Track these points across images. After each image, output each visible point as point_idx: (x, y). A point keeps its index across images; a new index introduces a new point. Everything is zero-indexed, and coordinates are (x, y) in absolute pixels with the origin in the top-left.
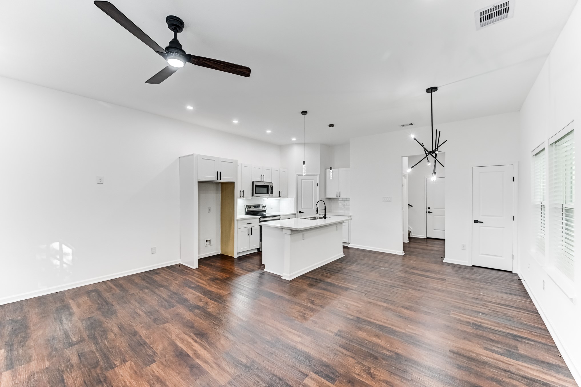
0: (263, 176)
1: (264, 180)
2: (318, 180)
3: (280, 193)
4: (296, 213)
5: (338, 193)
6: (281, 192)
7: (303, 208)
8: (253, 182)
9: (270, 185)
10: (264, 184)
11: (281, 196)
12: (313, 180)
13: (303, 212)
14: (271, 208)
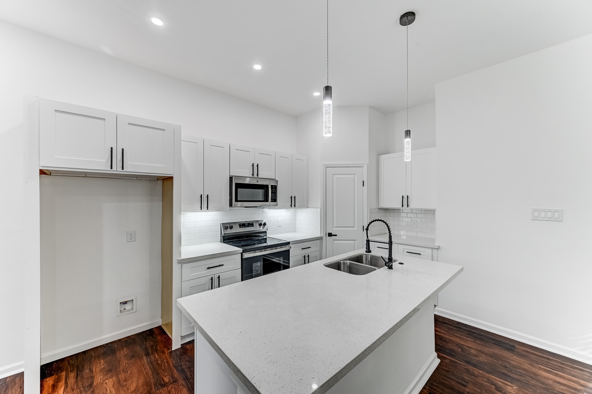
0: (255, 168)
1: (258, 175)
2: (364, 174)
3: (293, 199)
4: (322, 235)
5: (406, 201)
6: (295, 198)
7: (336, 227)
8: (232, 177)
9: (270, 184)
10: (257, 181)
11: (295, 206)
12: (355, 174)
13: (336, 235)
14: (279, 226)
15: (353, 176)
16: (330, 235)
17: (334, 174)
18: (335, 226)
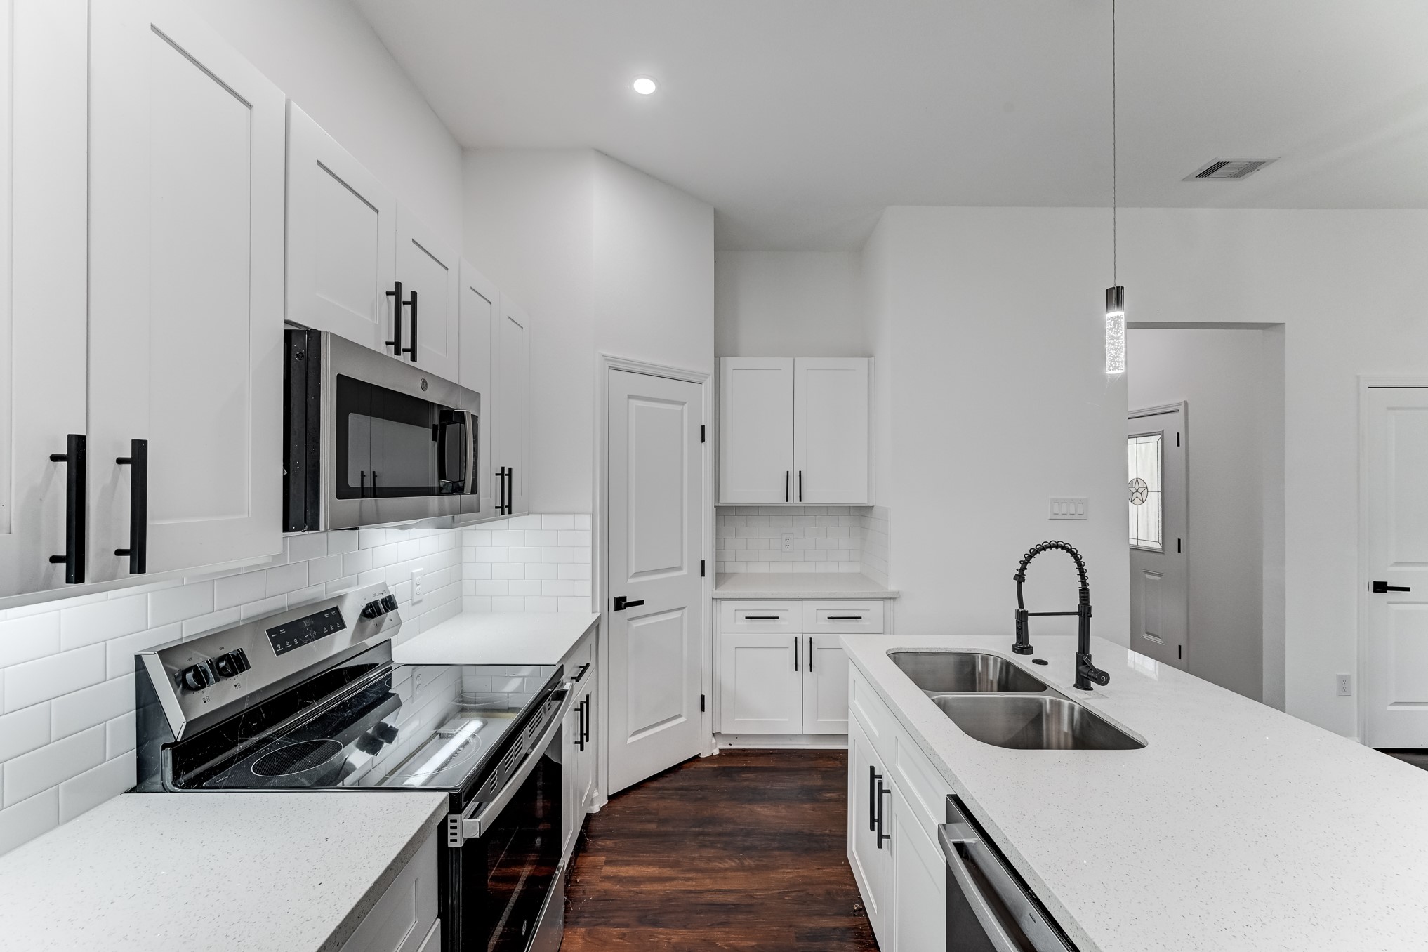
1: (412, 352)
2: (704, 404)
4: (599, 610)
6: (510, 474)
10: (425, 385)
11: (511, 507)
12: (683, 403)
13: (641, 603)
14: (416, 600)
15: (678, 408)
16: (621, 604)
17: (630, 397)
18: (633, 570)
